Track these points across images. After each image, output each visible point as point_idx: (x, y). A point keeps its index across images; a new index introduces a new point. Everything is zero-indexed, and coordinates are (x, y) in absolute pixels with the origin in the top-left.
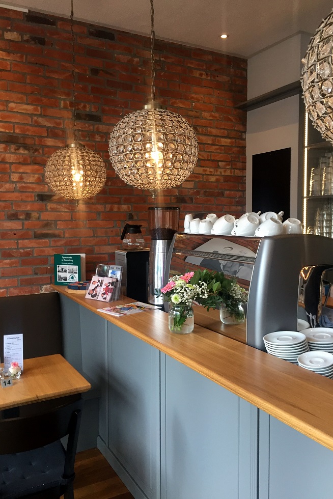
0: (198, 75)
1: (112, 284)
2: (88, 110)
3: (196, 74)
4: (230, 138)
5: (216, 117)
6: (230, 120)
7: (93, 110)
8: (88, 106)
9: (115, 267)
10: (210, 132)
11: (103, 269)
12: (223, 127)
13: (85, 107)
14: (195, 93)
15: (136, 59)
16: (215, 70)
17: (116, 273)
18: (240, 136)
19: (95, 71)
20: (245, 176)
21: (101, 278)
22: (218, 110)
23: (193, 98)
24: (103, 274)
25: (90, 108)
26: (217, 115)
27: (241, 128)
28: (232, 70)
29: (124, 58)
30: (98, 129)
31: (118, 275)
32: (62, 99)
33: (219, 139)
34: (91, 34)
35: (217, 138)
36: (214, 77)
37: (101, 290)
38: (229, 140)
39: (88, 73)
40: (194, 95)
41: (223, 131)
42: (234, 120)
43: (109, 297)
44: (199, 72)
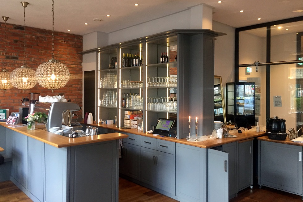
0: (61, 42)
1: (16, 119)
2: (12, 55)
3: (60, 41)
4: (75, 65)
5: (68, 57)
6: (75, 58)
7: (15, 55)
8: (12, 54)
9: (17, 113)
10: (66, 62)
11: (13, 114)
12: (72, 61)
13: (11, 54)
14: (59, 48)
15: (34, 37)
16: (69, 40)
17: (17, 115)
18: (80, 64)
19: (16, 41)
20: (82, 79)
21: (12, 117)
22: (69, 54)
23: (58, 50)
24: (13, 116)
25: (13, 55)
26: (69, 56)
27: (80, 61)
28: (76, 40)
29: (29, 36)
30: (17, 62)
31: (18, 116)
32: (2, 52)
33: (70, 65)
34: (15, 28)
35: (69, 65)
36: (68, 42)
37: (11, 121)
38: (75, 66)
39: (13, 42)
40: (59, 49)
41: (72, 62)
42: (77, 58)
43: (14, 123)
44: (61, 40)
